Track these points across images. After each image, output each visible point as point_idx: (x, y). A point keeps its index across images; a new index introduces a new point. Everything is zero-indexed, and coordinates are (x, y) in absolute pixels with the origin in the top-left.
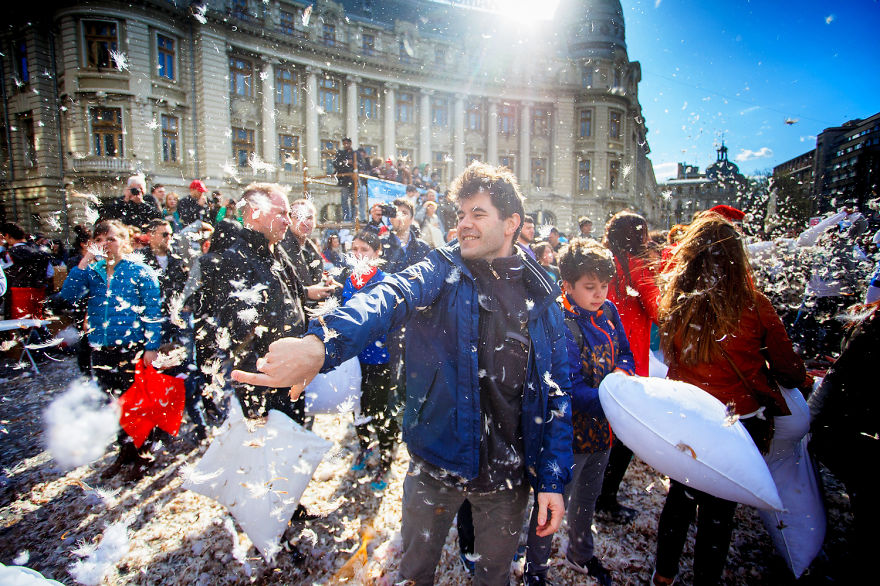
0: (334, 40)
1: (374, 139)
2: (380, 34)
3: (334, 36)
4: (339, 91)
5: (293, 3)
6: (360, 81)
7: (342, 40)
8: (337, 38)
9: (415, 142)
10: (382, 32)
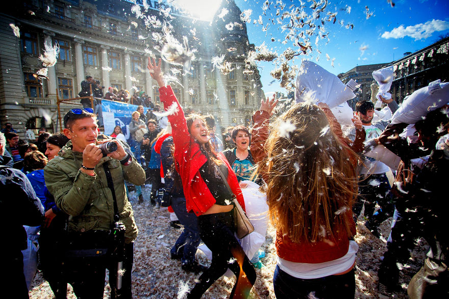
0: (92, 25)
1: (119, 81)
2: (119, 23)
3: (92, 22)
4: (96, 54)
5: (63, 1)
6: (109, 48)
7: (97, 25)
8: (93, 24)
9: (144, 82)
10: (121, 22)
